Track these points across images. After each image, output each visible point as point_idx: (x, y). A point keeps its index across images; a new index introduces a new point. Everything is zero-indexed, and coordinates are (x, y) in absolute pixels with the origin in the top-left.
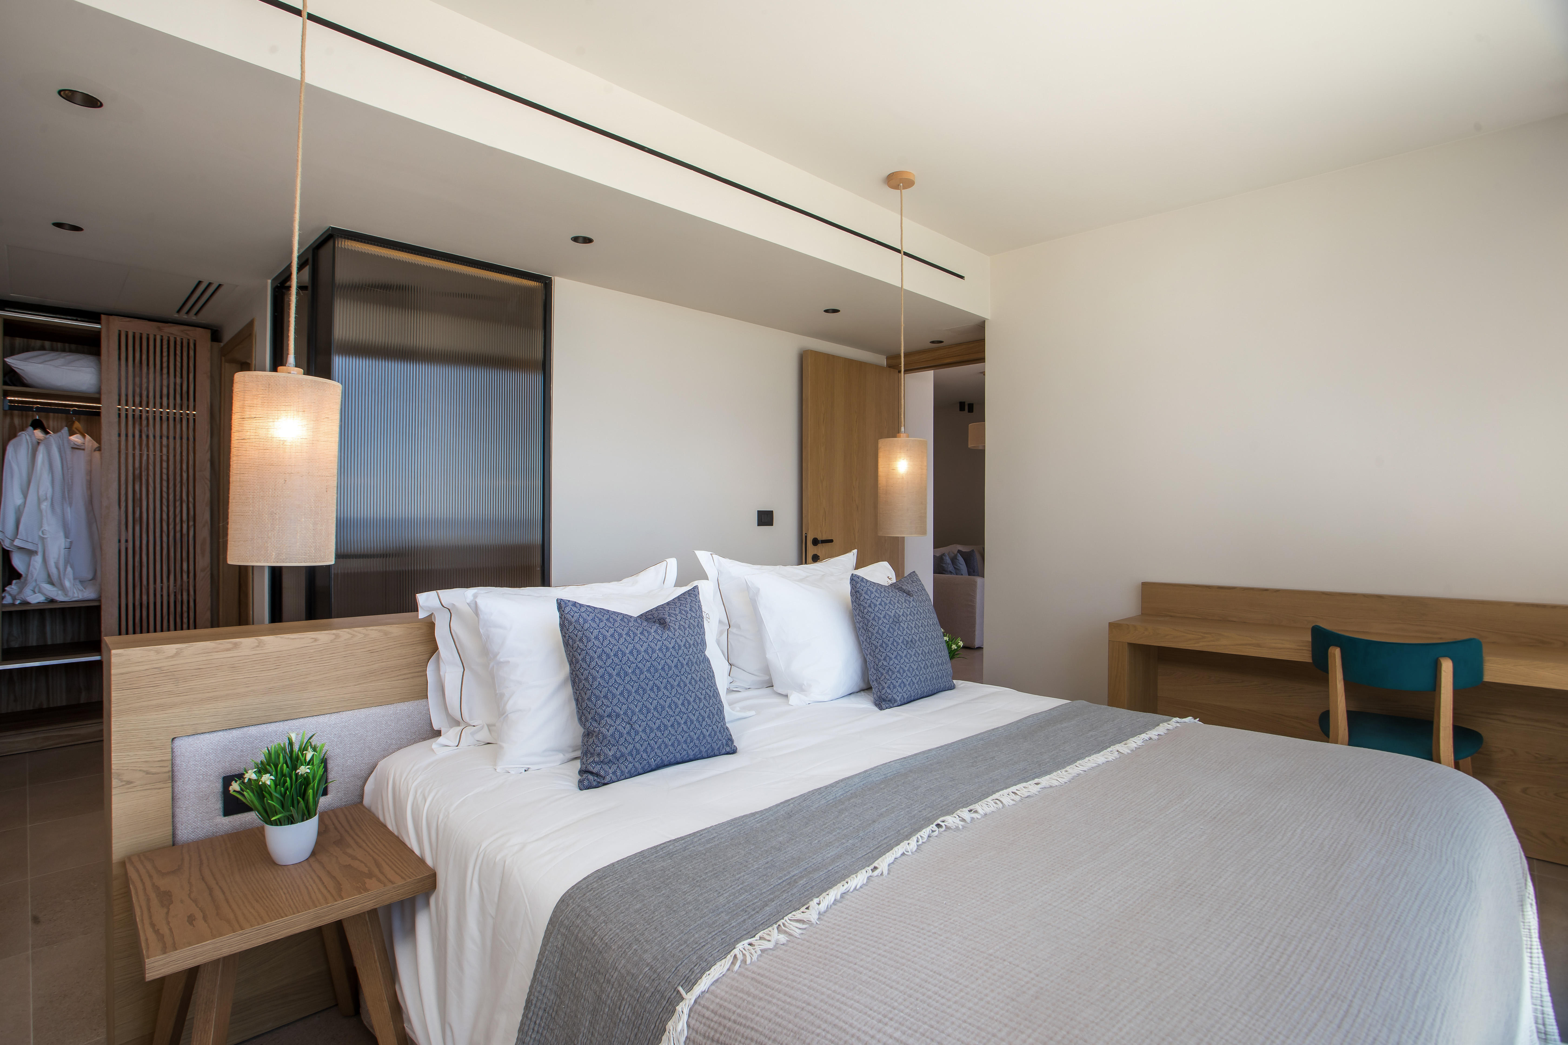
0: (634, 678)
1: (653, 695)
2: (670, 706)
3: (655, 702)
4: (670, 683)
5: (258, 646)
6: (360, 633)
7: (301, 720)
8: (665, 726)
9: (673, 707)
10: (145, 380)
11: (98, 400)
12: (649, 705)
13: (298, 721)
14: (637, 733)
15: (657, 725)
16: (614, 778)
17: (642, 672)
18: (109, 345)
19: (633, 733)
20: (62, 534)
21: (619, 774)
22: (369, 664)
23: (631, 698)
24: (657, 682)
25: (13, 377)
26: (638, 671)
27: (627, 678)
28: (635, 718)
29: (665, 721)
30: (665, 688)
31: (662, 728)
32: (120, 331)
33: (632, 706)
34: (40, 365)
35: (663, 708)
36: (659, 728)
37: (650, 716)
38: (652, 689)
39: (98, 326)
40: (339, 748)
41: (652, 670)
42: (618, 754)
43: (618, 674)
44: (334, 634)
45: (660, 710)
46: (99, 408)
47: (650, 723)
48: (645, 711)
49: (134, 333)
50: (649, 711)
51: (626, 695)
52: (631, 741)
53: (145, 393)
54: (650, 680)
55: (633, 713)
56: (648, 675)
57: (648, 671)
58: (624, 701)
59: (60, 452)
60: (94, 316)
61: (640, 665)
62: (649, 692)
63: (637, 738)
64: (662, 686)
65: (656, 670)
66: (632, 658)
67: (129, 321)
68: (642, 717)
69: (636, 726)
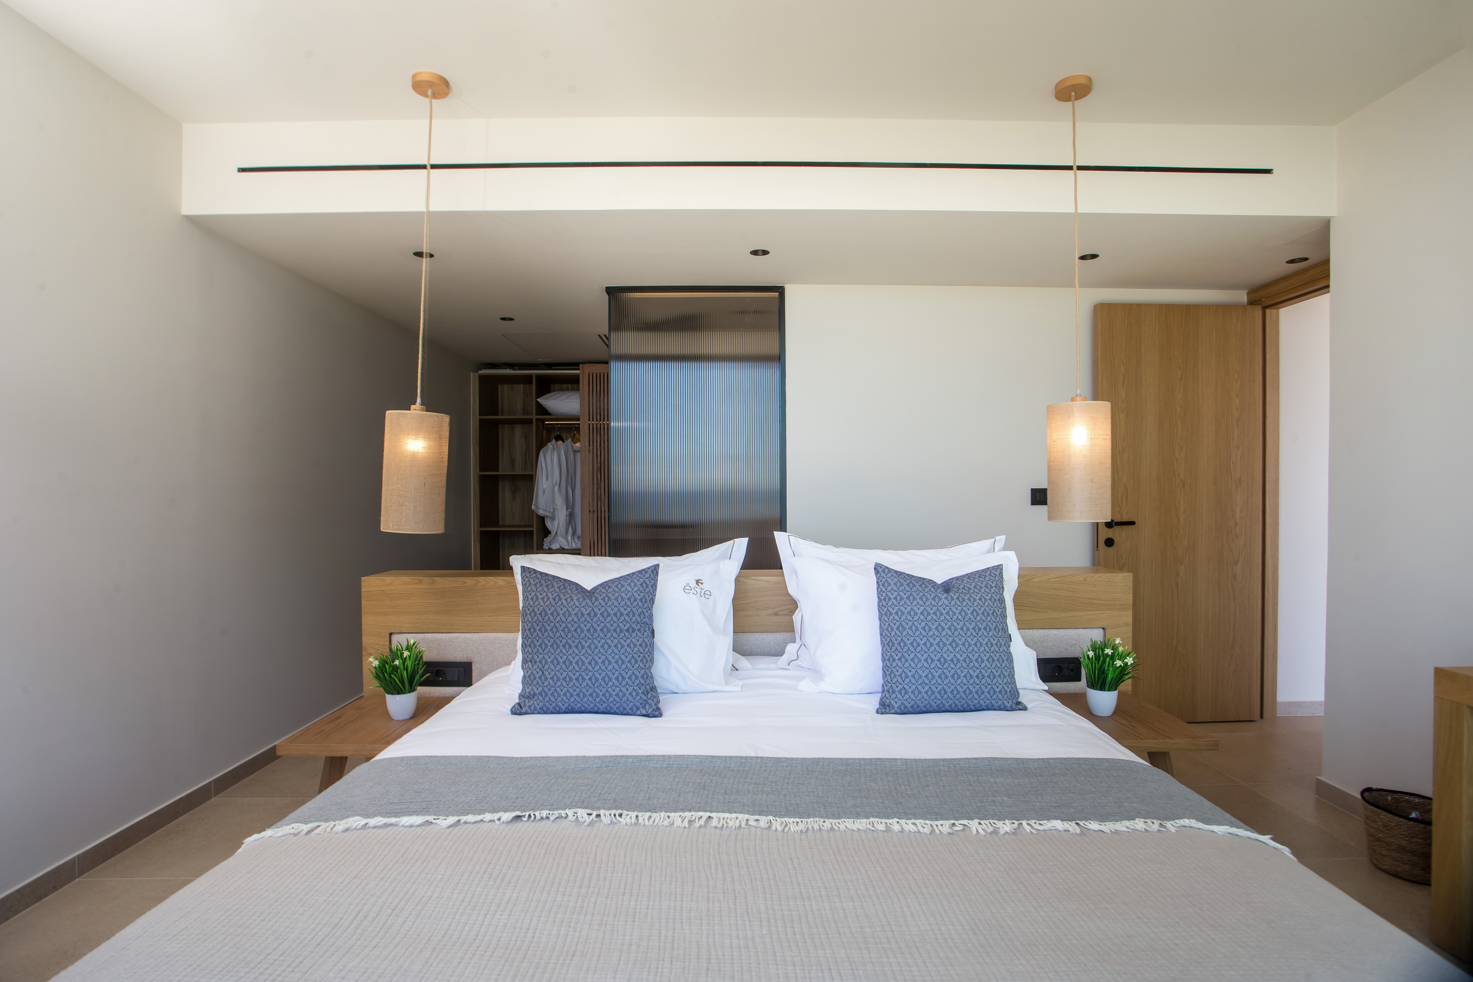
0: (551, 635)
1: (564, 651)
2: (577, 663)
3: (565, 657)
4: (581, 644)
5: (432, 583)
6: (492, 580)
7: (456, 634)
8: (570, 678)
9: (580, 664)
10: (602, 404)
11: (578, 420)
12: (559, 658)
13: (454, 634)
14: (546, 679)
15: (563, 676)
16: (529, 710)
17: (558, 631)
18: (584, 383)
19: (543, 679)
20: (564, 507)
21: (532, 708)
22: (497, 603)
23: (547, 650)
24: (569, 641)
25: (542, 410)
26: (554, 630)
27: (546, 634)
28: (546, 667)
29: (571, 674)
30: (576, 647)
31: (568, 679)
32: (589, 373)
33: (547, 657)
34: (553, 401)
35: (571, 663)
36: (564, 679)
37: (559, 667)
38: (564, 646)
39: (579, 372)
40: (478, 657)
41: (566, 630)
42: (532, 693)
43: (540, 630)
44: (476, 580)
45: (568, 664)
46: (579, 424)
47: (558, 673)
48: (555, 663)
49: (596, 373)
50: (558, 663)
51: (543, 646)
52: (541, 684)
53: (602, 413)
54: (563, 638)
55: (546, 662)
56: (563, 634)
57: (563, 630)
58: (541, 651)
59: (565, 455)
60: (575, 365)
61: (557, 625)
62: (561, 648)
63: (546, 683)
64: (574, 645)
65: (570, 631)
66: (552, 619)
67: (594, 366)
68: (552, 667)
69: (546, 673)
